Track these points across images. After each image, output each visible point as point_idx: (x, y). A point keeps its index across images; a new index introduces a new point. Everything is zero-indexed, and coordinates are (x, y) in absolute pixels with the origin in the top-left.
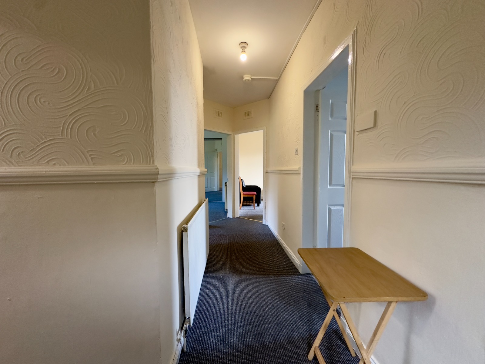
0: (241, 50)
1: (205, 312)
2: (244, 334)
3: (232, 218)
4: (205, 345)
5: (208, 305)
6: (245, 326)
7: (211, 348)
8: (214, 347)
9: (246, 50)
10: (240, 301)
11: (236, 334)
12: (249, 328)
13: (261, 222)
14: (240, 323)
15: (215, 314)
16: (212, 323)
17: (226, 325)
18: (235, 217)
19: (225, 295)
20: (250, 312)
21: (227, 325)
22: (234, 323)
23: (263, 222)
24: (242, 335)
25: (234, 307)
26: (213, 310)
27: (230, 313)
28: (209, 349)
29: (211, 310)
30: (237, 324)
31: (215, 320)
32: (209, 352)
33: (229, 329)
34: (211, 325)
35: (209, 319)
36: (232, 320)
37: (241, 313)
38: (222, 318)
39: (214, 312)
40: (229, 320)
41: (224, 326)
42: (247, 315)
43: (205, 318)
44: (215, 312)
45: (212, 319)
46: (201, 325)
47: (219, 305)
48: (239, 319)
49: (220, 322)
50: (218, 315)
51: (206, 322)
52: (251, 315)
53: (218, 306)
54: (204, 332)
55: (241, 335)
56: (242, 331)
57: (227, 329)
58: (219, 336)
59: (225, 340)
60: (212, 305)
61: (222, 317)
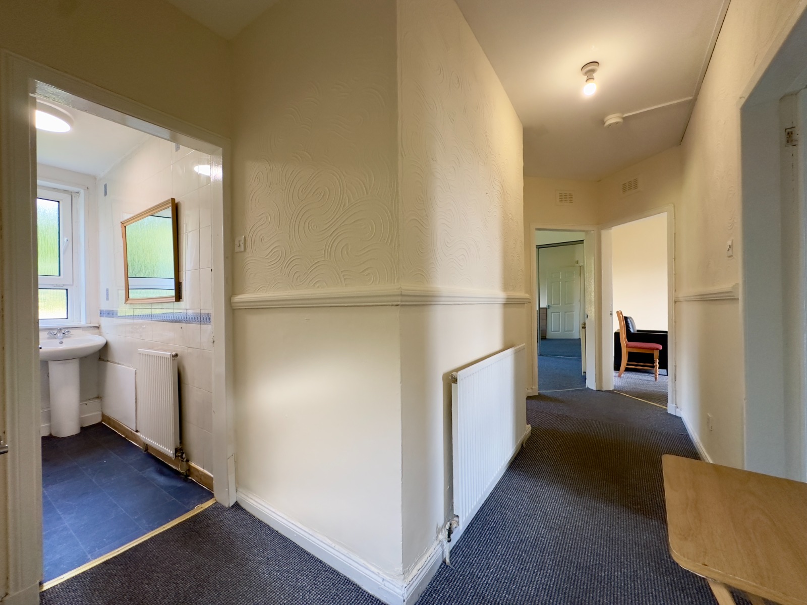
0: (585, 78)
1: (494, 525)
2: (551, 589)
3: (595, 390)
4: (479, 572)
5: (503, 517)
6: (558, 580)
7: (486, 580)
8: (493, 581)
9: (595, 75)
10: (563, 535)
11: (537, 583)
12: (566, 586)
13: (664, 407)
14: (551, 570)
15: (509, 536)
16: (500, 546)
17: (522, 560)
18: (603, 390)
19: (536, 514)
20: (578, 562)
21: (525, 562)
22: (538, 564)
23: (668, 408)
24: (547, 591)
25: (547, 541)
26: (508, 528)
27: (536, 546)
28: (483, 580)
29: (505, 528)
30: (544, 570)
31: (506, 545)
32: (483, 584)
33: (525, 569)
34: (498, 548)
35: (497, 538)
36: (537, 558)
37: (558, 554)
38: (520, 547)
39: (508, 531)
40: (531, 556)
41: (519, 559)
42: (568, 563)
43: (491, 534)
44: (511, 533)
45: (502, 541)
46: (483, 541)
47: (521, 526)
48: (551, 563)
49: (514, 551)
50: (513, 539)
51: (490, 540)
52: (577, 567)
53: (519, 527)
54: (484, 552)
55: (545, 589)
56: (550, 584)
57: (523, 568)
58: (505, 571)
59: (514, 581)
60: (509, 520)
61: (521, 545)
